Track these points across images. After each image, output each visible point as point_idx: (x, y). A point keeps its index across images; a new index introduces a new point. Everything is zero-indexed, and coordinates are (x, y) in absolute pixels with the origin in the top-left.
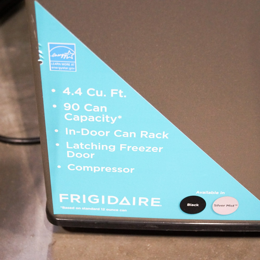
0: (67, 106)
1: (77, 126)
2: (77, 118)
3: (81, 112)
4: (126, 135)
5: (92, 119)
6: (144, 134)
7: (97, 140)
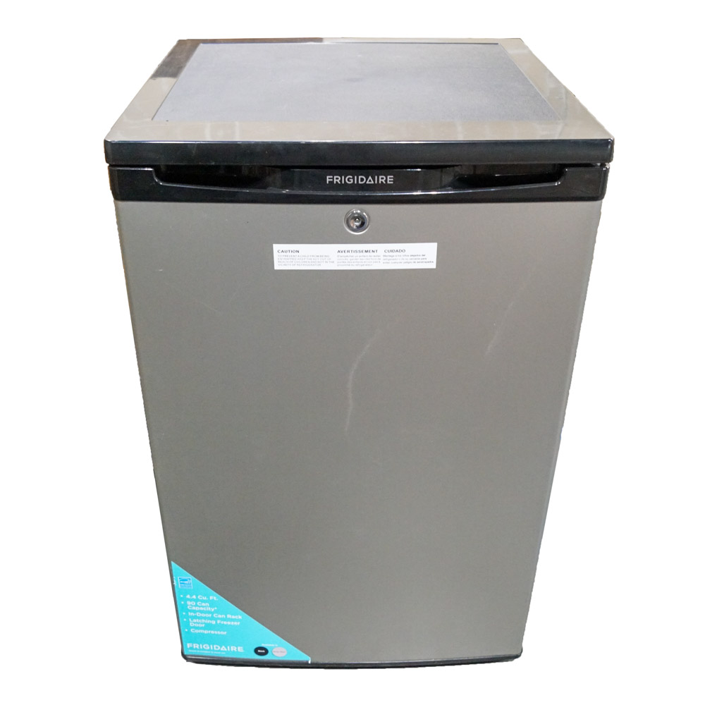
0: (189, 603)
1: (195, 611)
2: (194, 608)
3: (196, 606)
4: (220, 616)
5: (202, 609)
6: (229, 616)
7: (205, 618)
